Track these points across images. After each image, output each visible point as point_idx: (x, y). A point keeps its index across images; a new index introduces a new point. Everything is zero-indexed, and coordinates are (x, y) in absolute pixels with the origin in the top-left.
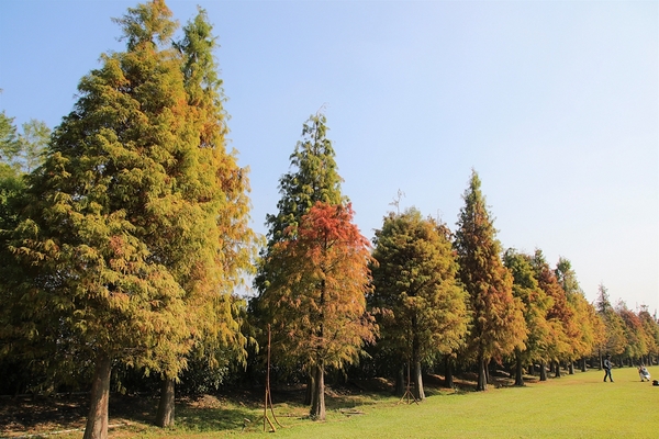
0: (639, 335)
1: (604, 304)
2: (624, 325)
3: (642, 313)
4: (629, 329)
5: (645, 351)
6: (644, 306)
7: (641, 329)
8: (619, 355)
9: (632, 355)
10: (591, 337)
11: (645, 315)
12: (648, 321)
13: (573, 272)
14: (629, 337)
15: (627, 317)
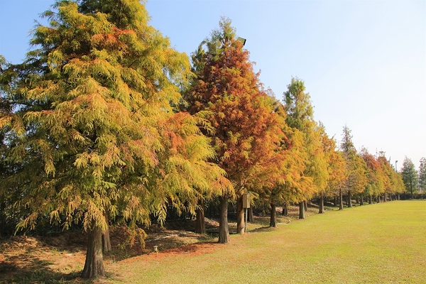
0: (378, 176)
1: (347, 145)
2: (366, 165)
3: (380, 158)
4: (370, 170)
5: (382, 189)
6: (382, 152)
7: (379, 170)
8: (360, 194)
9: (371, 193)
10: (325, 174)
11: (383, 160)
12: (385, 164)
13: (307, 96)
14: (370, 176)
15: (367, 159)
